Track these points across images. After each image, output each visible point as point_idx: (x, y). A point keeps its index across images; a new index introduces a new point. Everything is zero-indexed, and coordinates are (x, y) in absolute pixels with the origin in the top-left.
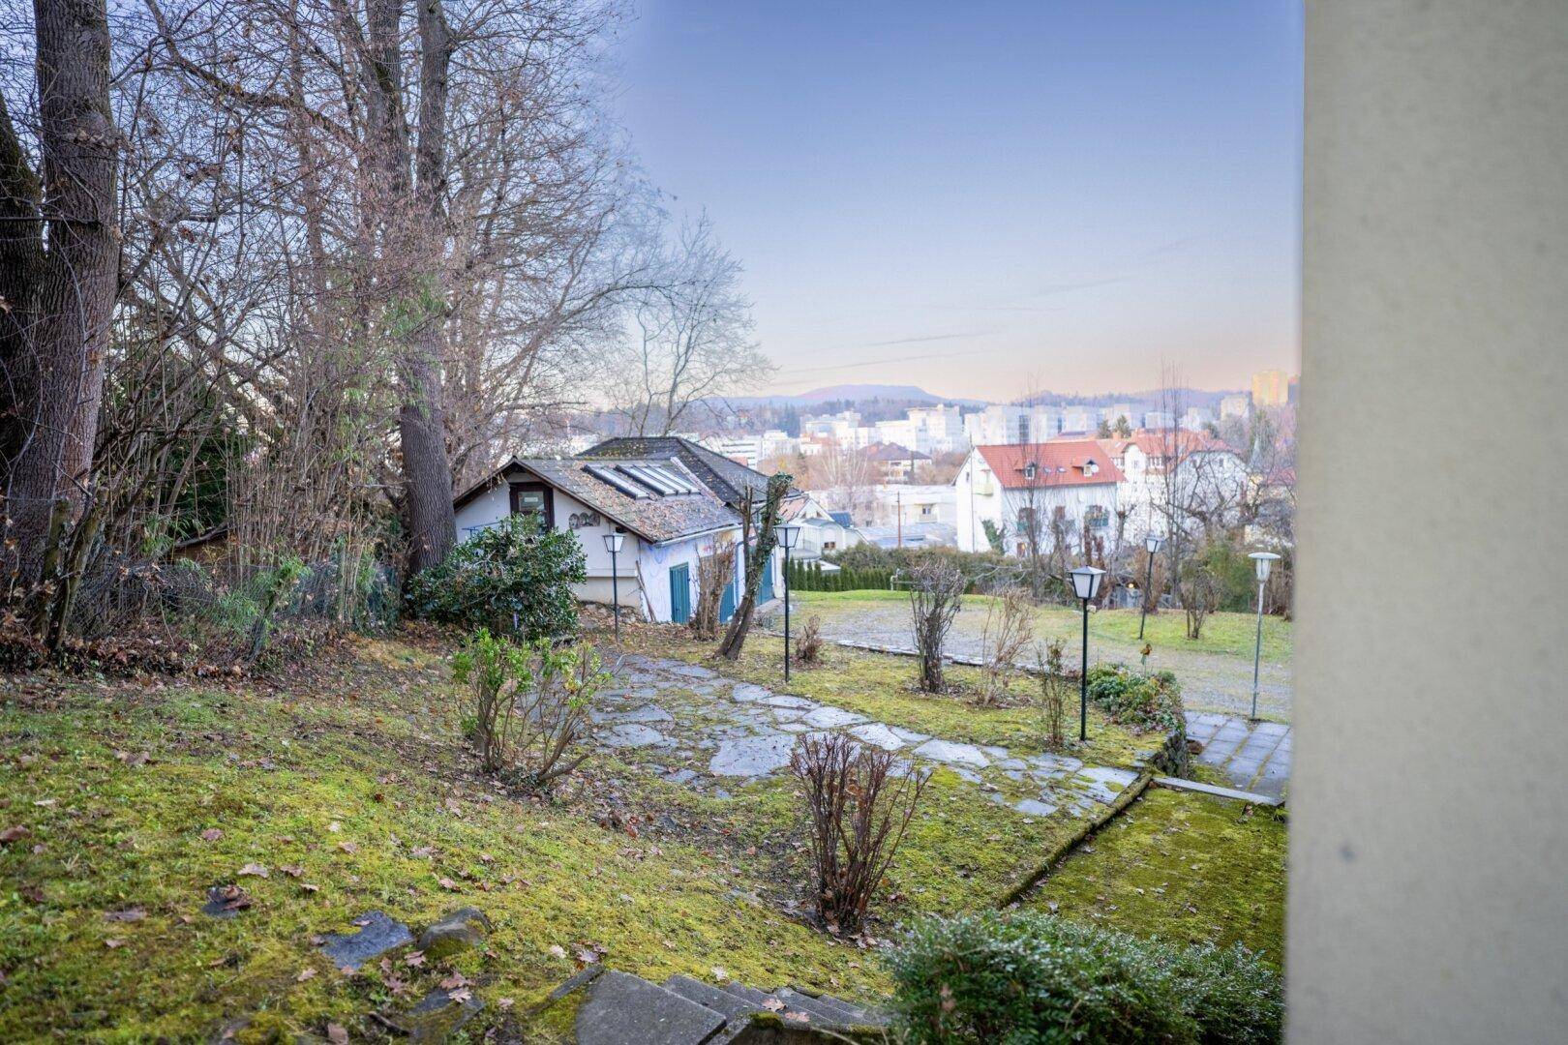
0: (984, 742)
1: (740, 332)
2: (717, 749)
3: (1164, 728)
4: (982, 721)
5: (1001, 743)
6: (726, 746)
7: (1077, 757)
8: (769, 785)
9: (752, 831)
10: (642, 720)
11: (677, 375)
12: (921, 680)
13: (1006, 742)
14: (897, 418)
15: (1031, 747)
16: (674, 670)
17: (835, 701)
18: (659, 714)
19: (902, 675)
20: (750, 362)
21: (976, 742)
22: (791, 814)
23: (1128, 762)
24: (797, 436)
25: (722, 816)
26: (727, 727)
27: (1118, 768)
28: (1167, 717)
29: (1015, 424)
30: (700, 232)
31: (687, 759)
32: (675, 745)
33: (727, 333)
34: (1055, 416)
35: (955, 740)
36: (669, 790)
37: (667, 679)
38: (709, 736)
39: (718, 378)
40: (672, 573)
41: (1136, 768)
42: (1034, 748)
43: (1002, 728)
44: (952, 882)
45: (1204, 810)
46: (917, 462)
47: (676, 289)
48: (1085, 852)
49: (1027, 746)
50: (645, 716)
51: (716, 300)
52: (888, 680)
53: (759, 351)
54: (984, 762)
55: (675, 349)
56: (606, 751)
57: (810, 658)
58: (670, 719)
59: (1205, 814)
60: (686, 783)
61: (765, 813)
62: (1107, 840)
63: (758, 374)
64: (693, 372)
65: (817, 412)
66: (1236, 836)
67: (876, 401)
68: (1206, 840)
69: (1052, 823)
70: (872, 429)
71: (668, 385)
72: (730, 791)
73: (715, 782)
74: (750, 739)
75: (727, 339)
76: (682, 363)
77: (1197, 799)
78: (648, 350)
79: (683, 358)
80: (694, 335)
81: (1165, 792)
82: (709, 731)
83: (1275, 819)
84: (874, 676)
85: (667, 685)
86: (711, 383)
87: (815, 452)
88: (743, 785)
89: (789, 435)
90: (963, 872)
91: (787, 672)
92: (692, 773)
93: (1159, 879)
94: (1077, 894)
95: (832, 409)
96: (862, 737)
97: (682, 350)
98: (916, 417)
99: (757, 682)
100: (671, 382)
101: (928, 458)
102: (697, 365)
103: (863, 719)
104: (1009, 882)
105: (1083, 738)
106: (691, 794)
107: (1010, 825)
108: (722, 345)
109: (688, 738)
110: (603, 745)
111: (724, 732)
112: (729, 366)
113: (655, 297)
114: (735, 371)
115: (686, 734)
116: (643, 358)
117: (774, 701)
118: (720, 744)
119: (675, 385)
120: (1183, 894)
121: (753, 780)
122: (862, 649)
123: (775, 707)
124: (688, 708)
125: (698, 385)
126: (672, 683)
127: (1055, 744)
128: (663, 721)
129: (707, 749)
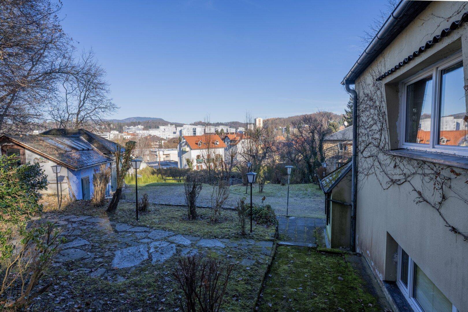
0: (220, 237)
1: (105, 94)
2: (114, 255)
3: (274, 224)
4: (216, 229)
5: (226, 237)
6: (118, 253)
7: (252, 239)
8: (142, 270)
9: (140, 297)
10: (76, 246)
11: (80, 108)
12: (189, 215)
13: (227, 236)
14: (156, 128)
15: (237, 237)
16: (88, 220)
17: (159, 227)
18: (83, 242)
19: (180, 214)
20: (108, 105)
21: (217, 237)
22: (156, 284)
23: (269, 238)
24: (122, 133)
25: (124, 292)
26: (116, 244)
27: (266, 241)
28: (273, 220)
29: (192, 130)
30: (90, 55)
31: (100, 263)
32: (93, 256)
33: (100, 94)
34: (203, 129)
35: (209, 238)
36: (94, 282)
37: (85, 225)
38: (109, 249)
39: (97, 110)
40: (82, 180)
41: (272, 240)
42: (238, 237)
43: (224, 231)
44: (233, 304)
45: (297, 252)
46: (163, 142)
47: (80, 75)
48: (269, 277)
49: (235, 237)
50: (75, 244)
51: (95, 81)
52: (176, 216)
53: (113, 102)
54: (223, 246)
55: (79, 98)
56: (58, 265)
57: (144, 210)
58: (89, 243)
59: (297, 253)
60: (102, 276)
61: (144, 286)
62: (274, 270)
63: (112, 109)
64: (87, 107)
65: (129, 125)
66: (311, 260)
67: (148, 123)
68: (303, 264)
69: (256, 268)
70: (148, 131)
71: (76, 111)
72: (124, 276)
73: (116, 273)
74: (128, 249)
75: (100, 96)
76: (82, 104)
77: (293, 249)
78: (68, 98)
79: (82, 102)
80: (87, 93)
81: (282, 247)
82: (108, 247)
83: (317, 252)
84: (170, 215)
85: (85, 227)
86: (94, 111)
87: (129, 138)
88: (130, 272)
89: (119, 132)
90: (235, 298)
91: (137, 216)
92: (103, 270)
93: (298, 283)
94: (276, 297)
95: (135, 124)
96: (175, 242)
97: (82, 99)
98: (162, 128)
99: (125, 222)
100: (78, 110)
101: (166, 140)
102: (88, 104)
103: (172, 233)
104: (252, 298)
105: (251, 231)
106: (105, 282)
107: (243, 272)
108: (98, 98)
109: (99, 252)
110: (56, 262)
111: (116, 247)
112: (101, 106)
113: (71, 77)
114: (103, 108)
115: (97, 250)
116: (66, 100)
117: (133, 230)
118: (115, 253)
119: (79, 111)
120: (308, 288)
121: (134, 269)
122: (163, 205)
123: (135, 232)
124: (96, 237)
125: (89, 112)
126: (88, 226)
127: (244, 235)
128: (85, 245)
129: (109, 256)
